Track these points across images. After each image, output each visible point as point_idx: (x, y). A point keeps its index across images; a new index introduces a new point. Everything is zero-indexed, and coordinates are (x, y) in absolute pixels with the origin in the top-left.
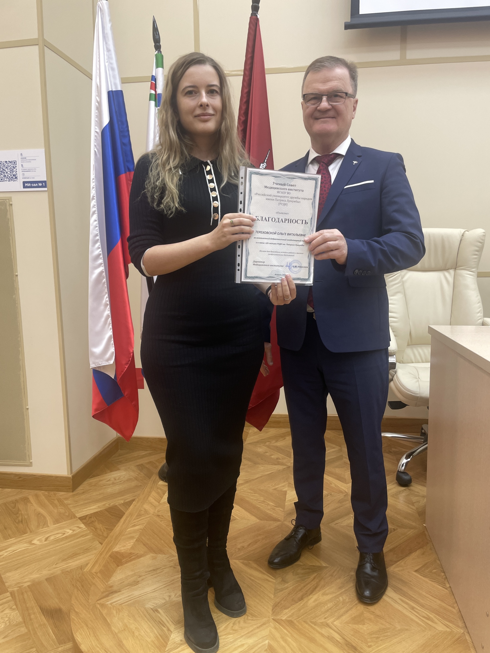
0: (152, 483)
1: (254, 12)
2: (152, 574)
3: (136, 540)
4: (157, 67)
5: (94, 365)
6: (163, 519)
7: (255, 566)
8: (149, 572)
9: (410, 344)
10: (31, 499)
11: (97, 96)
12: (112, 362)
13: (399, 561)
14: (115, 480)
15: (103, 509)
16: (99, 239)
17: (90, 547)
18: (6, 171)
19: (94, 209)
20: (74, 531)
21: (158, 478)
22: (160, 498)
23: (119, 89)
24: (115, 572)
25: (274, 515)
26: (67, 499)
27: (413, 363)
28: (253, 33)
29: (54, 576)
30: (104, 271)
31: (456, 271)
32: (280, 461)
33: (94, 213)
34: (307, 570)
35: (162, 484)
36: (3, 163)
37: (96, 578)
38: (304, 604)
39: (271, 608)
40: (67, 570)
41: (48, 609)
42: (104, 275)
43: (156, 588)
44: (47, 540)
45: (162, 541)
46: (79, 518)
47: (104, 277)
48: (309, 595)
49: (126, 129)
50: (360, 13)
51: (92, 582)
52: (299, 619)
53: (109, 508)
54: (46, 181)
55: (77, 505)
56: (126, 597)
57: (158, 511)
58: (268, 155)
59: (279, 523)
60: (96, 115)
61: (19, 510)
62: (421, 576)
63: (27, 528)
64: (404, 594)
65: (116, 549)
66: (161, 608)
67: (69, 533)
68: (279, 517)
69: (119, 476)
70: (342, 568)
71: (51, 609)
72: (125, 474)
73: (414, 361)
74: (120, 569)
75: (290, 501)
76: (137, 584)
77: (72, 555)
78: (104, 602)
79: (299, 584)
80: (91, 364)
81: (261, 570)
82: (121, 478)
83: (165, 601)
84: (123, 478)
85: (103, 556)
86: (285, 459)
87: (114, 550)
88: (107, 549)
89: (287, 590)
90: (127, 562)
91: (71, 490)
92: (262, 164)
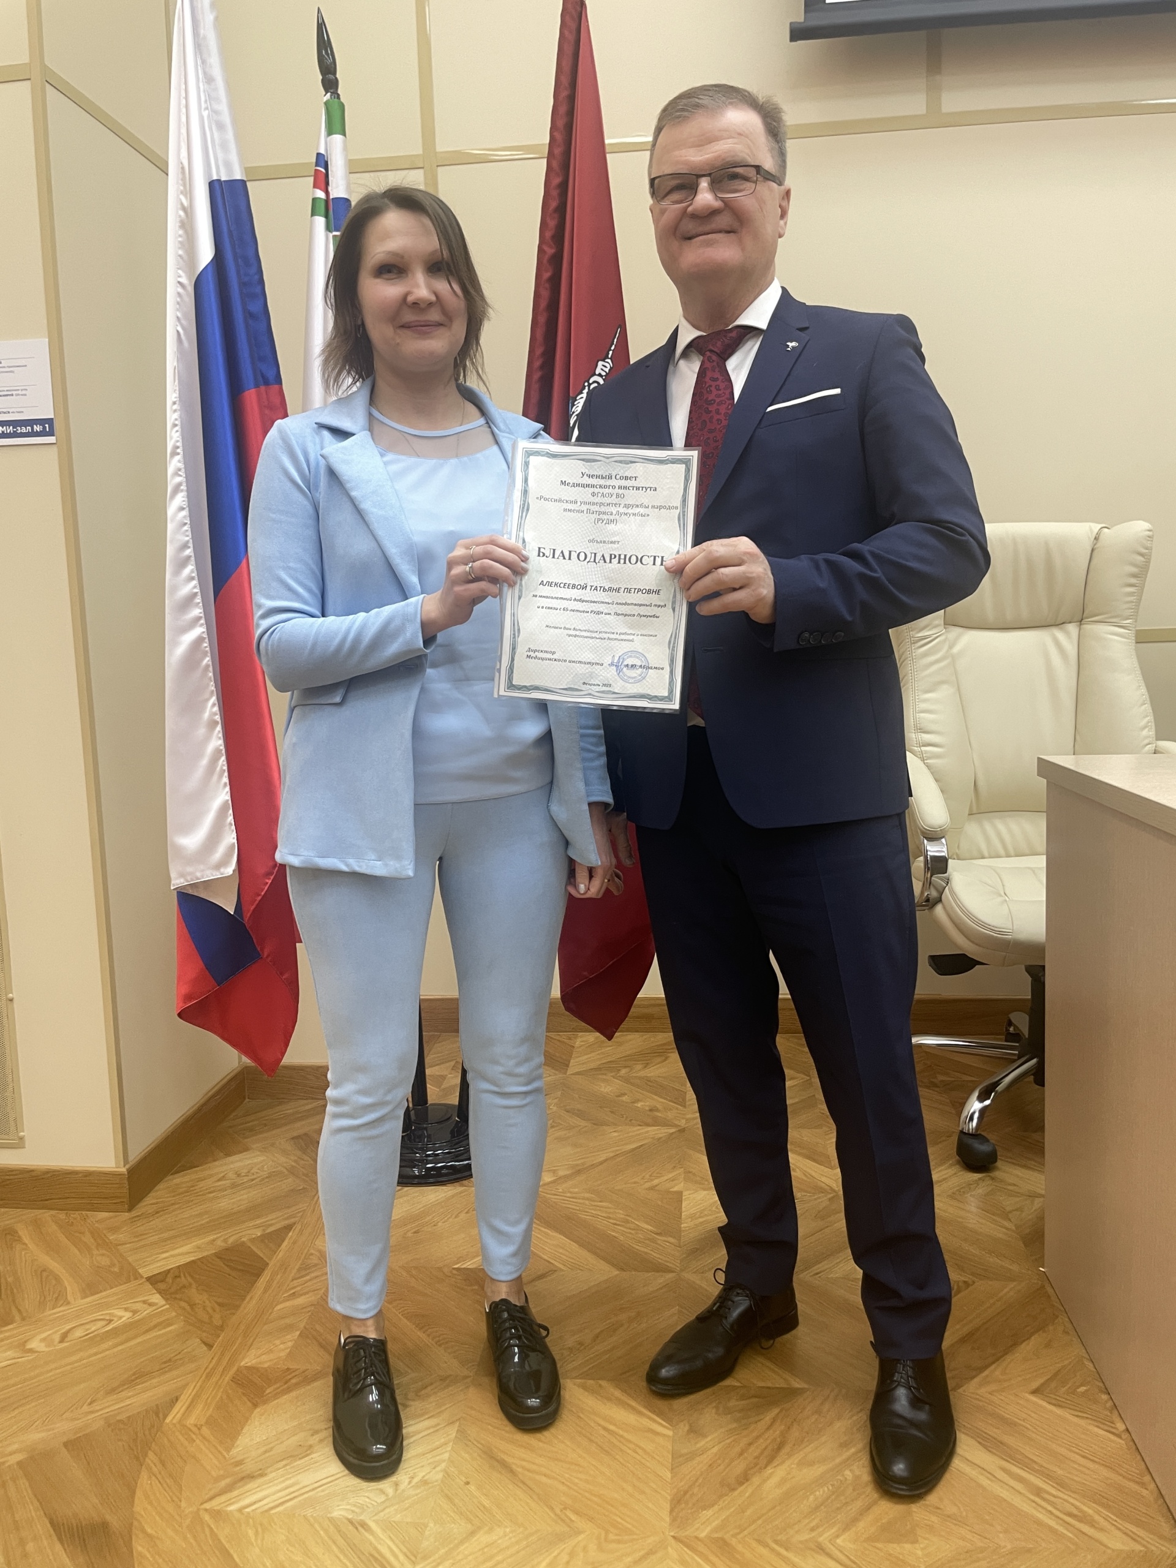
3: (300, 1335)
4: (330, 132)
5: (182, 880)
7: (618, 1393)
9: (976, 811)
10: (24, 1233)
11: (182, 193)
12: (230, 870)
13: (986, 1367)
14: (239, 1175)
15: (210, 1253)
16: (192, 554)
17: (179, 1353)
19: (178, 479)
20: (135, 1312)
23: (238, 176)
24: (247, 1421)
25: (656, 1256)
26: (114, 1230)
27: (984, 857)
28: (570, 37)
29: (86, 1435)
30: (205, 638)
31: (1085, 627)
32: (659, 1114)
33: (177, 489)
34: (755, 1400)
37: (198, 1441)
38: (754, 1491)
39: (667, 1506)
40: (119, 1418)
41: (72, 1524)
42: (206, 647)
44: (66, 1340)
46: (149, 1279)
47: (207, 652)
48: (765, 1468)
49: (256, 278)
51: (188, 1452)
52: (743, 1535)
53: (226, 1250)
54: (52, 419)
55: (142, 1243)
56: (280, 1491)
58: (615, 341)
59: (670, 1275)
60: (179, 242)
62: (1050, 1404)
63: (14, 1309)
64: (1010, 1454)
65: (250, 1360)
66: (376, 1518)
67: (124, 1319)
68: (668, 1262)
69: (248, 1165)
70: (844, 1391)
71: (79, 1525)
72: (264, 1160)
73: (986, 854)
74: (262, 1415)
75: (692, 1217)
76: (308, 1452)
77: (133, 1377)
78: (222, 1505)
79: (736, 1437)
80: (176, 879)
81: (633, 1404)
82: (252, 1171)
83: (383, 1498)
84: (258, 1171)
85: (214, 1379)
86: (671, 1109)
87: (242, 1364)
88: (225, 1360)
89: (704, 1456)
90: (277, 1394)
91: (126, 1206)
92: (600, 363)
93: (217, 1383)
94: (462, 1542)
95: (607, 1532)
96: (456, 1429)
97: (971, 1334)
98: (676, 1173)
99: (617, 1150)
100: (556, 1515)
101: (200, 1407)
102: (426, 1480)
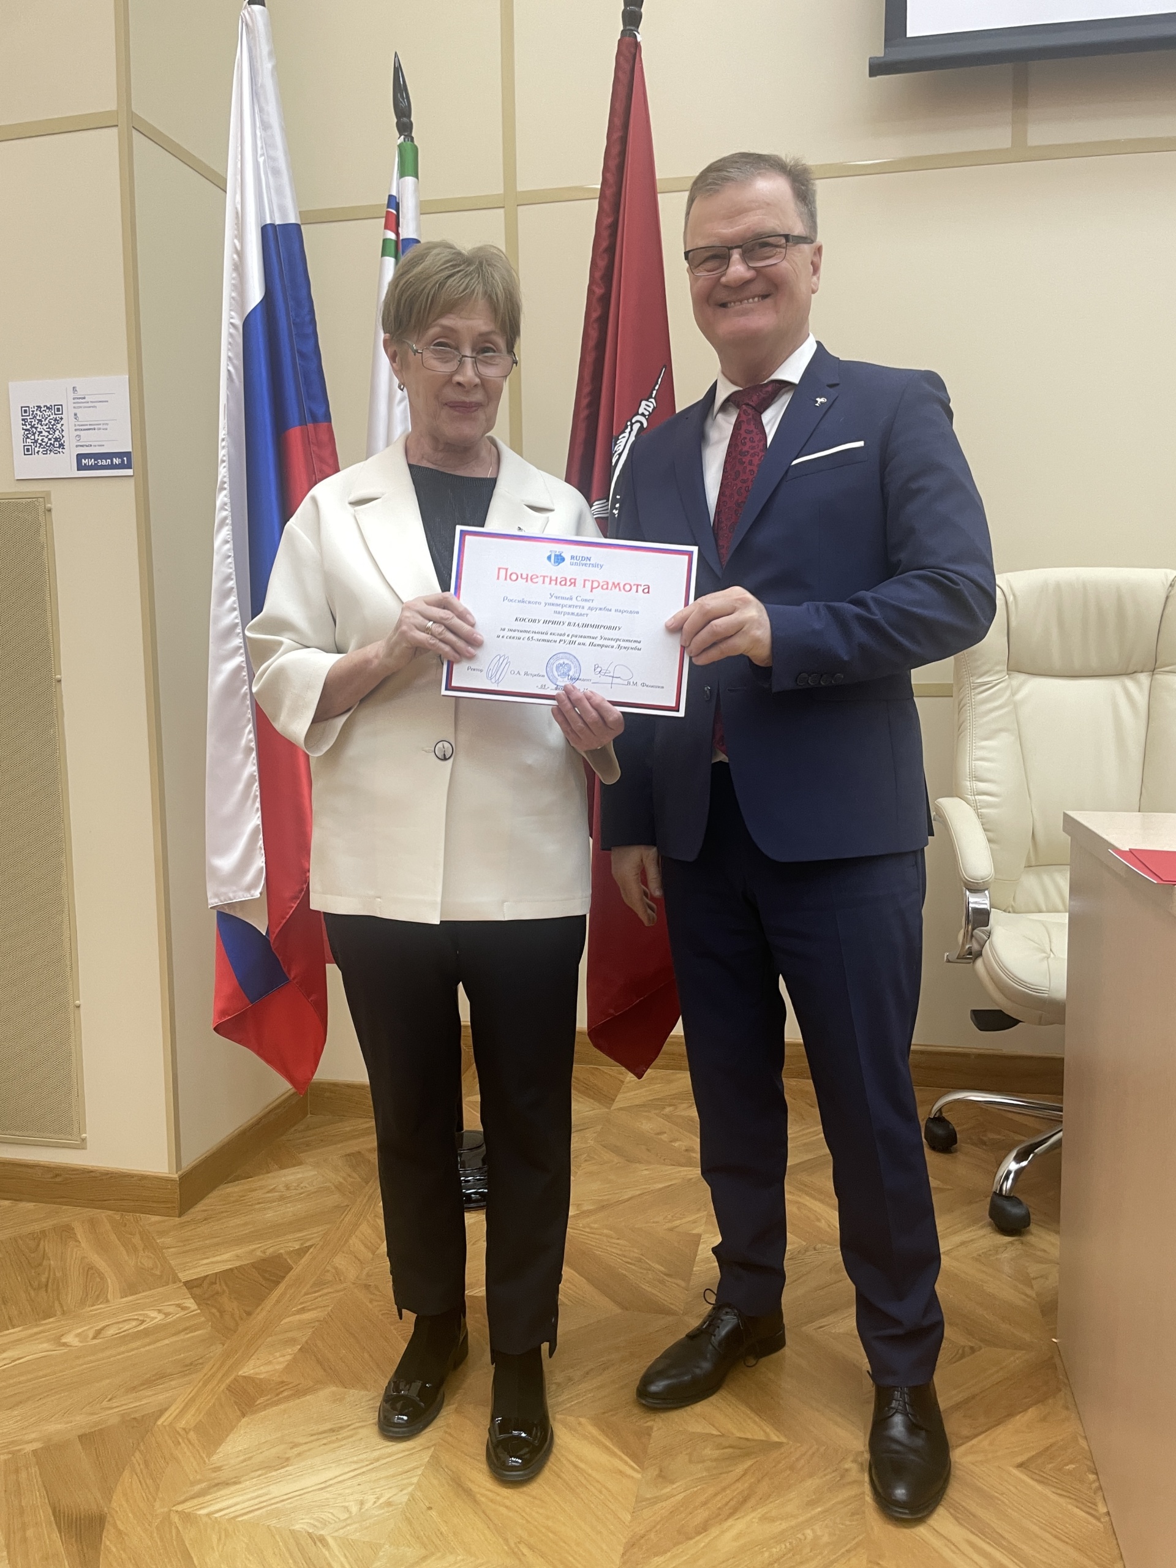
0: (365, 1201)
1: (628, 28)
2: (325, 1441)
3: (300, 1349)
4: (402, 174)
5: (216, 900)
6: (376, 1295)
7: (594, 1431)
8: (320, 1436)
9: (1033, 863)
10: (79, 1232)
11: (236, 237)
12: (257, 893)
13: (976, 1436)
14: (289, 1188)
15: (247, 1262)
16: (235, 586)
17: (202, 1358)
18: (38, 430)
19: (224, 513)
20: (167, 1314)
22: (378, 1241)
23: (292, 219)
24: (232, 1429)
25: (661, 1297)
26: (162, 1233)
27: (1040, 912)
28: (625, 79)
29: (100, 1430)
30: (244, 667)
31: (1157, 676)
33: (223, 523)
34: (730, 1451)
36: (33, 411)
37: (183, 1445)
38: (709, 1543)
39: (621, 1550)
40: (132, 1416)
41: (71, 1513)
42: (245, 676)
43: (331, 1479)
44: (101, 1336)
45: (366, 1355)
46: (186, 1283)
47: (245, 680)
48: (726, 1519)
49: (307, 318)
50: (909, 35)
51: (172, 1454)
53: (264, 1260)
54: (130, 452)
56: (249, 1500)
57: (368, 1275)
58: (660, 380)
59: (670, 1318)
60: (234, 285)
61: (44, 1256)
62: (1033, 1479)
63: (57, 1304)
64: (982, 1530)
65: (247, 1370)
66: (336, 1534)
67: (157, 1320)
68: (671, 1304)
69: (299, 1179)
70: (822, 1449)
71: (78, 1517)
72: (315, 1175)
73: (1043, 908)
74: (248, 1424)
75: (706, 1261)
76: (285, 1464)
77: (154, 1378)
78: (192, 1509)
79: (704, 1486)
80: (211, 898)
81: (608, 1444)
82: (302, 1185)
83: (346, 1516)
84: (307, 1186)
85: (209, 1387)
87: (240, 1373)
88: (225, 1369)
89: (668, 1502)
90: (268, 1404)
91: (177, 1212)
92: (644, 403)
93: (212, 1390)
96: (430, 1454)
97: (966, 1401)
98: (698, 1216)
99: (645, 1188)
100: (510, 1548)
101: (193, 1411)
102: (391, 1502)
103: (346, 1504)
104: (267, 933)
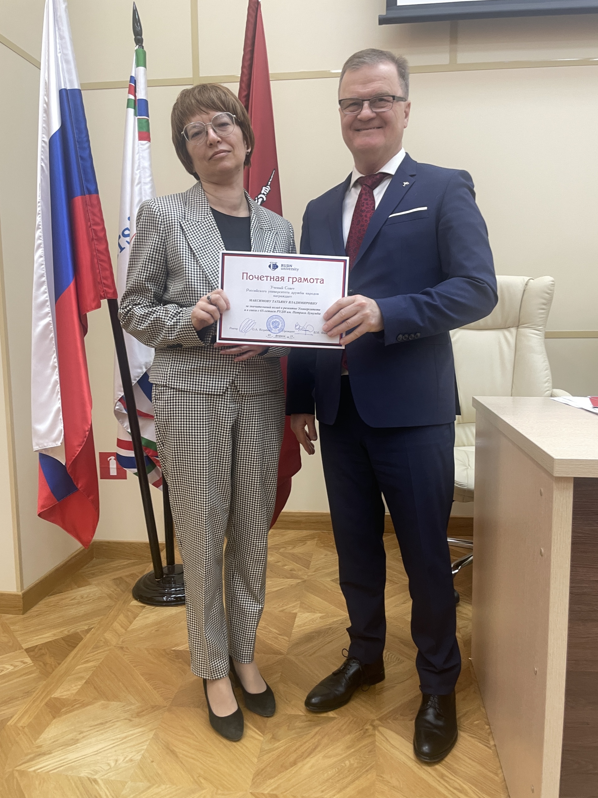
0: (122, 603)
2: (97, 730)
3: (86, 682)
4: (138, 65)
5: (38, 447)
6: (127, 652)
8: (95, 727)
11: (45, 95)
12: (59, 443)
14: (82, 598)
15: (59, 637)
16: (46, 280)
17: (32, 689)
19: (40, 242)
20: (16, 666)
21: (131, 596)
22: (129, 623)
23: (76, 87)
24: (48, 726)
25: (276, 646)
26: (14, 624)
28: (252, 21)
30: (51, 323)
31: (520, 329)
32: (295, 573)
33: (39, 246)
35: (137, 604)
37: (21, 735)
38: (297, 771)
39: (252, 777)
42: (52, 328)
43: (100, 750)
45: (120, 684)
46: (26, 650)
47: (52, 331)
48: (306, 758)
49: (85, 139)
51: (15, 740)
52: (286, 793)
53: (68, 636)
55: (26, 631)
56: (57, 762)
57: (123, 642)
58: (272, 177)
59: (280, 657)
60: (44, 120)
65: (57, 694)
66: (103, 778)
67: (10, 670)
68: (281, 649)
69: (88, 592)
70: (355, 719)
72: (97, 590)
73: (466, 444)
74: (56, 722)
75: (299, 626)
76: (76, 743)
77: (9, 700)
78: (26, 768)
79: (295, 741)
80: (35, 446)
82: (89, 596)
83: (109, 767)
84: (92, 596)
85: (35, 704)
86: (301, 570)
87: (53, 696)
88: (44, 695)
89: (276, 751)
90: (67, 712)
91: (22, 612)
92: (264, 188)
93: (37, 706)
94: (143, 792)
95: (218, 789)
96: (153, 733)
98: (296, 603)
100: (194, 780)
101: (26, 717)
102: (132, 759)
103: (109, 762)
104: (66, 464)
